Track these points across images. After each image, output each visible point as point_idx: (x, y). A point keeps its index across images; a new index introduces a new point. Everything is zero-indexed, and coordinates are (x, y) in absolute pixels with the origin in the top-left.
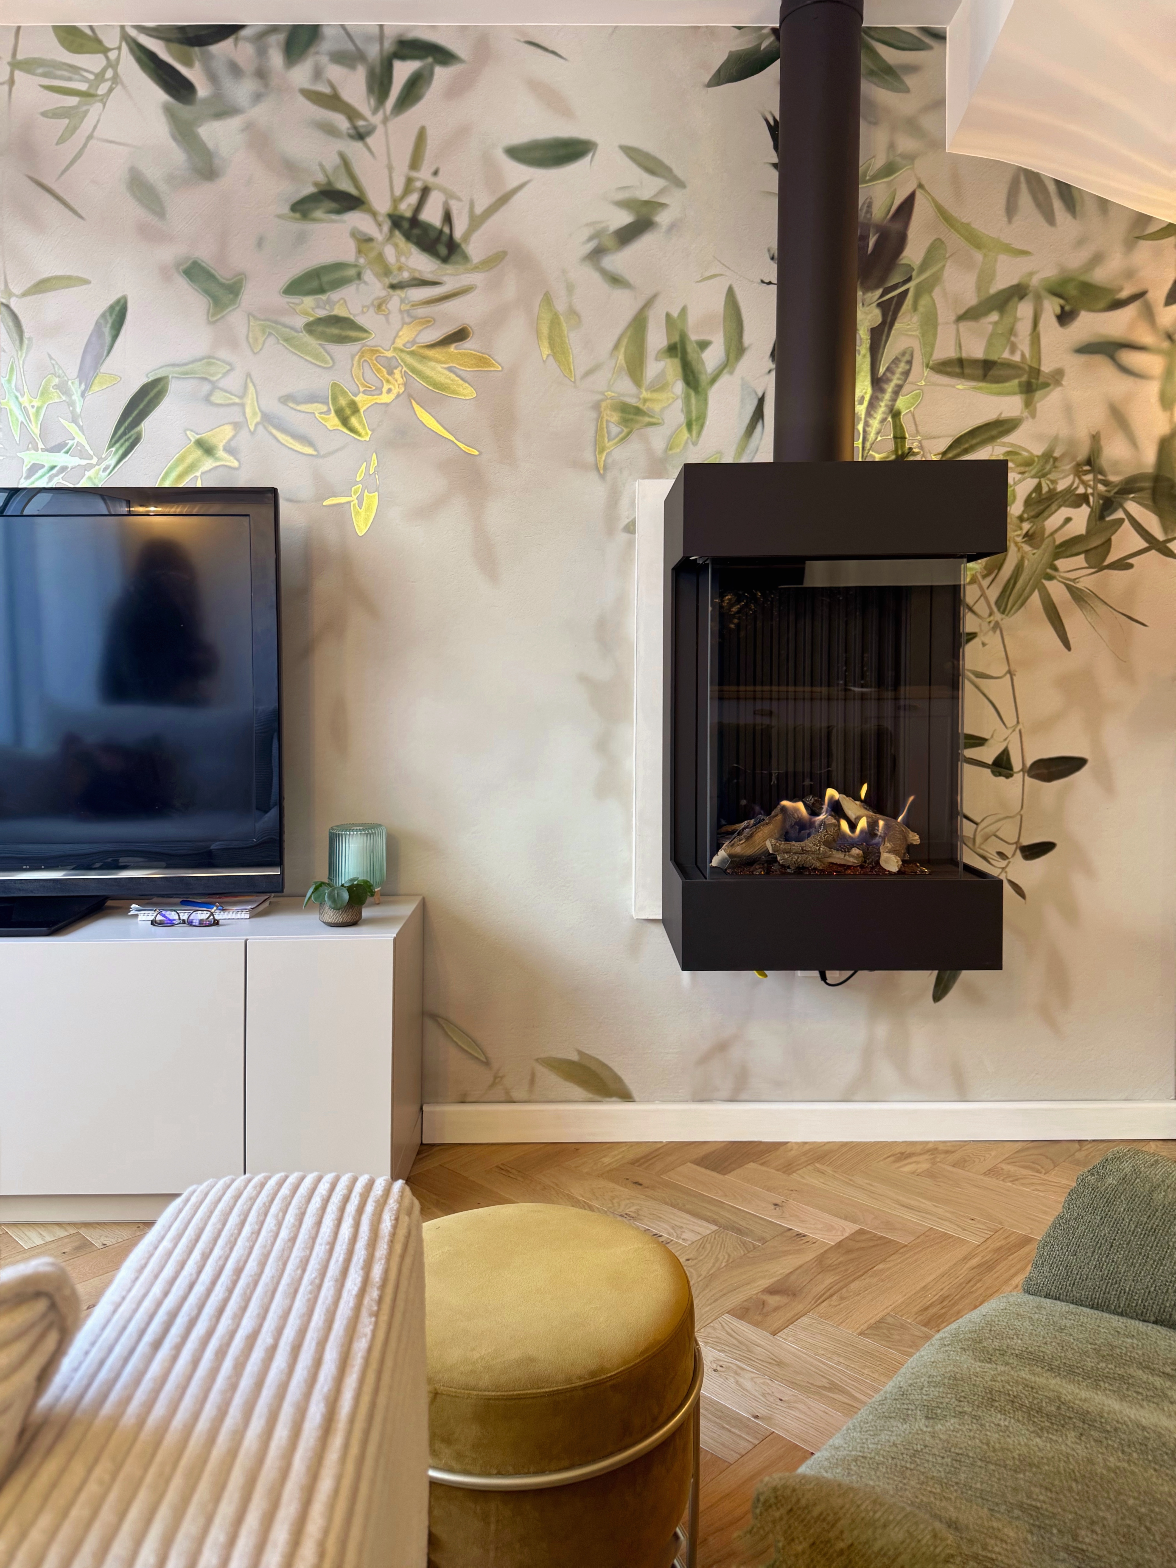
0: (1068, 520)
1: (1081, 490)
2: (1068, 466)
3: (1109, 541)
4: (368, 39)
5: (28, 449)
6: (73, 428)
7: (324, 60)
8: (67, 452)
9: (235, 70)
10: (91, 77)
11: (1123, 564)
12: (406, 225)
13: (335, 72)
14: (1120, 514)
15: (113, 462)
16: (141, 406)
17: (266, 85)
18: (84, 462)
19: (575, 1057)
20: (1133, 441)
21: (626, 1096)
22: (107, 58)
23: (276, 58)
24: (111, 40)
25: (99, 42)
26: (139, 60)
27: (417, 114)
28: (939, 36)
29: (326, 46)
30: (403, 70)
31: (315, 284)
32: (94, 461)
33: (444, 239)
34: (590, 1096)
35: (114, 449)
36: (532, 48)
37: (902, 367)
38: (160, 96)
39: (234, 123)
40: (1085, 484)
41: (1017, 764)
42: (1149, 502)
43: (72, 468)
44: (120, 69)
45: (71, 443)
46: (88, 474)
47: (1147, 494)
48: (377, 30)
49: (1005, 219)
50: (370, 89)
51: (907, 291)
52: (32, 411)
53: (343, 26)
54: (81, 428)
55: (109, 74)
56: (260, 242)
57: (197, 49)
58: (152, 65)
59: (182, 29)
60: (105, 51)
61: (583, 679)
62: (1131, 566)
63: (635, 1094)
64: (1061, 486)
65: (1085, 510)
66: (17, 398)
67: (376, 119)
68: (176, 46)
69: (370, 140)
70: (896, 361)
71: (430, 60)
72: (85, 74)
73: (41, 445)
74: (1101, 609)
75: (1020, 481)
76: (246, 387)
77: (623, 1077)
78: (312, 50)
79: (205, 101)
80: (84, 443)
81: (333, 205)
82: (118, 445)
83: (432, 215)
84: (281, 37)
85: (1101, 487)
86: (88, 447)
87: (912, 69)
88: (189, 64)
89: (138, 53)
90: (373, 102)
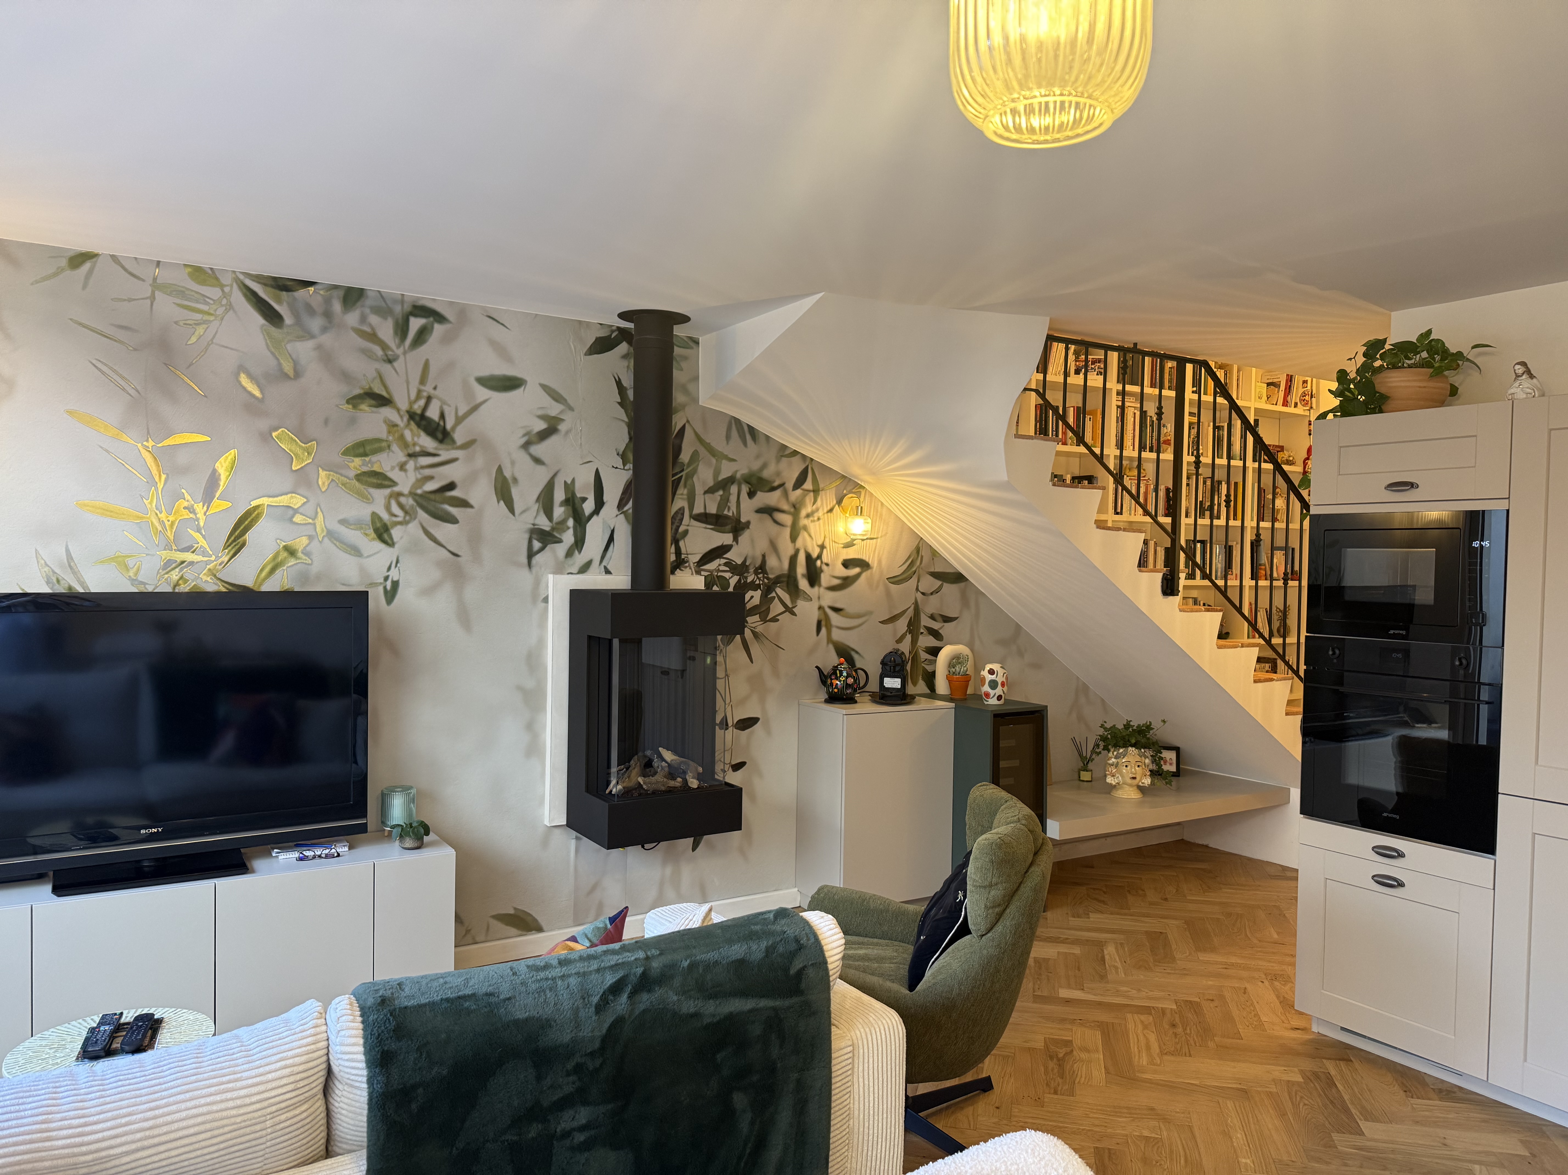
0: (752, 597)
1: (757, 582)
2: (752, 570)
3: (769, 608)
4: (395, 301)
5: (165, 549)
6: (197, 535)
7: (367, 311)
8: (193, 552)
9: (310, 310)
10: (211, 302)
11: (774, 620)
12: (417, 418)
13: (374, 319)
14: (773, 594)
15: (226, 559)
16: (246, 523)
17: (330, 322)
18: (206, 559)
19: (513, 912)
20: (779, 558)
21: (540, 929)
22: (223, 291)
23: (337, 307)
24: (226, 280)
25: (217, 279)
26: (245, 296)
27: (424, 351)
28: (697, 343)
29: (368, 302)
30: (416, 324)
31: (361, 450)
32: (213, 558)
33: (441, 428)
34: (522, 932)
35: (227, 551)
36: (491, 320)
37: (680, 516)
38: (260, 320)
39: (310, 344)
40: (760, 580)
41: (730, 723)
42: (785, 588)
43: (197, 563)
44: (232, 300)
45: (196, 546)
46: (208, 567)
47: (784, 584)
48: (400, 297)
49: (726, 442)
50: (396, 333)
51: (682, 476)
52: (167, 524)
53: (379, 292)
54: (204, 537)
55: (224, 302)
56: (326, 422)
57: (284, 293)
58: (254, 300)
59: (275, 279)
60: (222, 286)
61: (519, 688)
62: (778, 620)
63: (543, 927)
64: (749, 580)
65: (759, 592)
66: (157, 514)
67: (399, 352)
68: (269, 289)
69: (395, 364)
70: (676, 513)
71: (431, 319)
72: (207, 299)
73: (174, 547)
74: (766, 642)
75: (732, 577)
76: (317, 513)
77: (537, 919)
78: (359, 304)
79: (289, 326)
80: (206, 546)
81: (373, 402)
82: (230, 548)
83: (433, 413)
84: (341, 293)
85: (766, 581)
86: (208, 549)
87: (686, 358)
88: (279, 302)
89: (244, 290)
90: (397, 341)
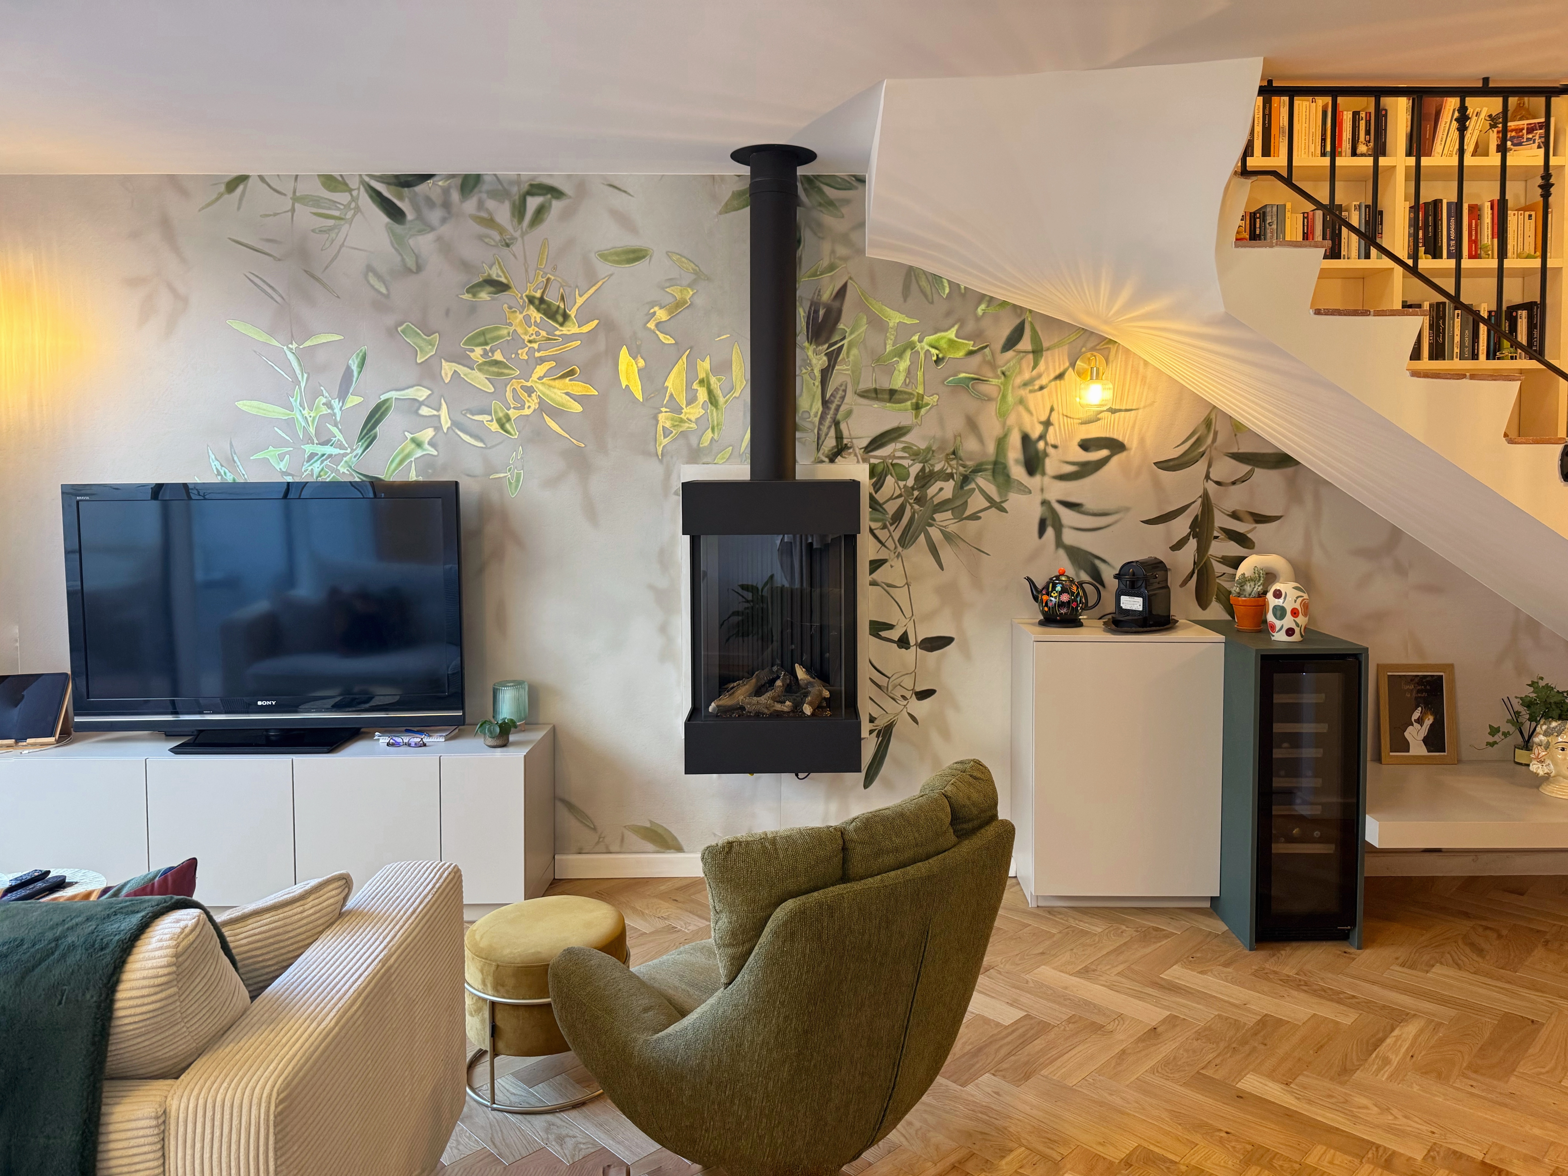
0: (941, 489)
1: (949, 471)
2: (942, 456)
3: (966, 501)
4: (511, 183)
5: (308, 443)
6: (334, 430)
7: (484, 196)
8: (331, 445)
9: (430, 203)
10: (342, 207)
11: (975, 517)
12: (537, 302)
13: (491, 204)
14: (973, 486)
15: (359, 451)
16: (377, 416)
17: (449, 212)
18: (342, 452)
19: (648, 825)
20: (981, 440)
21: (679, 849)
22: (351, 195)
23: (455, 196)
24: (354, 184)
25: (346, 185)
26: (371, 197)
27: (542, 230)
28: (861, 180)
29: (485, 187)
30: (533, 203)
31: (482, 339)
32: (349, 451)
33: (561, 311)
34: (658, 849)
35: (360, 443)
36: (611, 189)
37: (841, 393)
38: (384, 219)
39: (430, 237)
40: (952, 468)
41: (912, 642)
42: (991, 478)
43: (335, 455)
44: (360, 203)
45: (334, 439)
46: (345, 459)
47: (989, 473)
48: (516, 178)
49: (902, 299)
50: (513, 215)
51: (843, 345)
52: (310, 419)
53: (495, 175)
54: (340, 431)
55: (353, 205)
56: (447, 312)
57: (406, 189)
58: (379, 200)
59: (397, 176)
60: (350, 191)
61: (651, 587)
62: (980, 518)
63: (685, 848)
64: (937, 468)
65: (951, 483)
66: (300, 411)
67: (517, 234)
68: (393, 188)
69: (514, 248)
70: (837, 390)
71: (549, 196)
72: (338, 205)
73: (316, 441)
74: (962, 544)
75: (912, 465)
76: (440, 404)
77: (678, 837)
78: (476, 190)
79: (411, 221)
80: (343, 440)
81: (492, 289)
82: (363, 441)
83: (553, 296)
84: (458, 181)
85: (961, 469)
86: (344, 442)
87: (847, 202)
88: (401, 198)
89: (370, 191)
90: (515, 223)
